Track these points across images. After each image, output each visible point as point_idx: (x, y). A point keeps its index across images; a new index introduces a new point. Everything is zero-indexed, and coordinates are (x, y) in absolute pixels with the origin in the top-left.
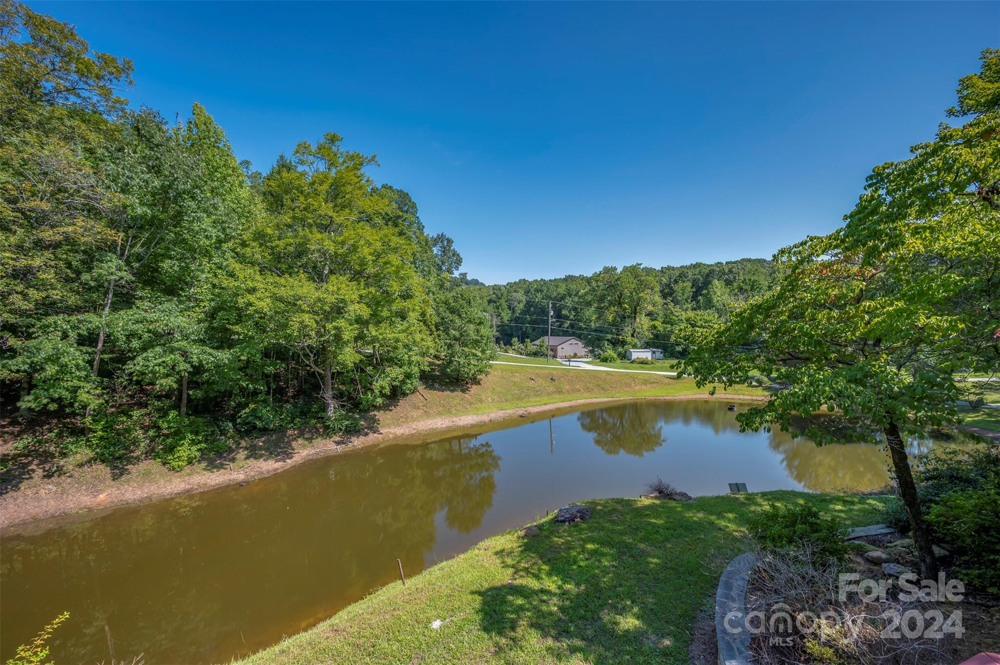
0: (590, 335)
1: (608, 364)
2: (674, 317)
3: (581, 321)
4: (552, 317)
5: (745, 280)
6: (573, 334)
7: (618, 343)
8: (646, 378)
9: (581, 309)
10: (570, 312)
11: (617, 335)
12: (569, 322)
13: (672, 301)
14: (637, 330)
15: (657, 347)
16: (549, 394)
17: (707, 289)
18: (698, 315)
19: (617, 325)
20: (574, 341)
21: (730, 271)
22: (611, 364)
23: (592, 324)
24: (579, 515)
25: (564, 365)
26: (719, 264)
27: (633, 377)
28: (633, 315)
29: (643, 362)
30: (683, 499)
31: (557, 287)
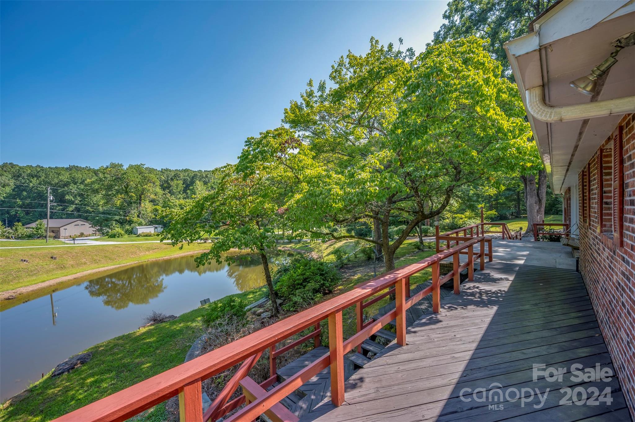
0: (98, 216)
1: (116, 239)
2: (170, 203)
3: (88, 206)
4: (51, 201)
5: (214, 182)
6: (79, 217)
7: (125, 222)
8: (149, 246)
9: (88, 195)
10: (75, 196)
11: (124, 216)
12: (74, 206)
13: (169, 192)
14: (142, 212)
15: (159, 224)
16: (48, 272)
17: (192, 186)
18: (187, 202)
19: (124, 208)
20: (80, 223)
21: (206, 176)
22: (119, 239)
23: (100, 208)
24: (79, 362)
25: (67, 244)
26: (200, 171)
27: (138, 247)
28: (138, 201)
29: (148, 235)
30: (171, 319)
31: (59, 174)
